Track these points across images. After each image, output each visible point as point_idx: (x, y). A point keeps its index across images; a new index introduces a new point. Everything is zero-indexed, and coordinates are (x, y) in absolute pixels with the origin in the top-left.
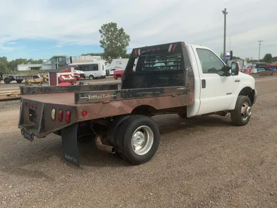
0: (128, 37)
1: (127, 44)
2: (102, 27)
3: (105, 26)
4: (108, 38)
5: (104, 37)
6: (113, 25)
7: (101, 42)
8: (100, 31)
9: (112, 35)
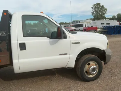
0: (106, 9)
1: (106, 13)
2: (93, 6)
3: (94, 5)
4: (96, 10)
5: (94, 10)
6: (99, 4)
7: (92, 13)
8: (92, 8)
9: (98, 9)
